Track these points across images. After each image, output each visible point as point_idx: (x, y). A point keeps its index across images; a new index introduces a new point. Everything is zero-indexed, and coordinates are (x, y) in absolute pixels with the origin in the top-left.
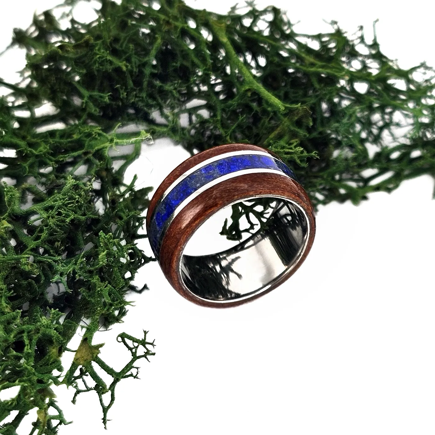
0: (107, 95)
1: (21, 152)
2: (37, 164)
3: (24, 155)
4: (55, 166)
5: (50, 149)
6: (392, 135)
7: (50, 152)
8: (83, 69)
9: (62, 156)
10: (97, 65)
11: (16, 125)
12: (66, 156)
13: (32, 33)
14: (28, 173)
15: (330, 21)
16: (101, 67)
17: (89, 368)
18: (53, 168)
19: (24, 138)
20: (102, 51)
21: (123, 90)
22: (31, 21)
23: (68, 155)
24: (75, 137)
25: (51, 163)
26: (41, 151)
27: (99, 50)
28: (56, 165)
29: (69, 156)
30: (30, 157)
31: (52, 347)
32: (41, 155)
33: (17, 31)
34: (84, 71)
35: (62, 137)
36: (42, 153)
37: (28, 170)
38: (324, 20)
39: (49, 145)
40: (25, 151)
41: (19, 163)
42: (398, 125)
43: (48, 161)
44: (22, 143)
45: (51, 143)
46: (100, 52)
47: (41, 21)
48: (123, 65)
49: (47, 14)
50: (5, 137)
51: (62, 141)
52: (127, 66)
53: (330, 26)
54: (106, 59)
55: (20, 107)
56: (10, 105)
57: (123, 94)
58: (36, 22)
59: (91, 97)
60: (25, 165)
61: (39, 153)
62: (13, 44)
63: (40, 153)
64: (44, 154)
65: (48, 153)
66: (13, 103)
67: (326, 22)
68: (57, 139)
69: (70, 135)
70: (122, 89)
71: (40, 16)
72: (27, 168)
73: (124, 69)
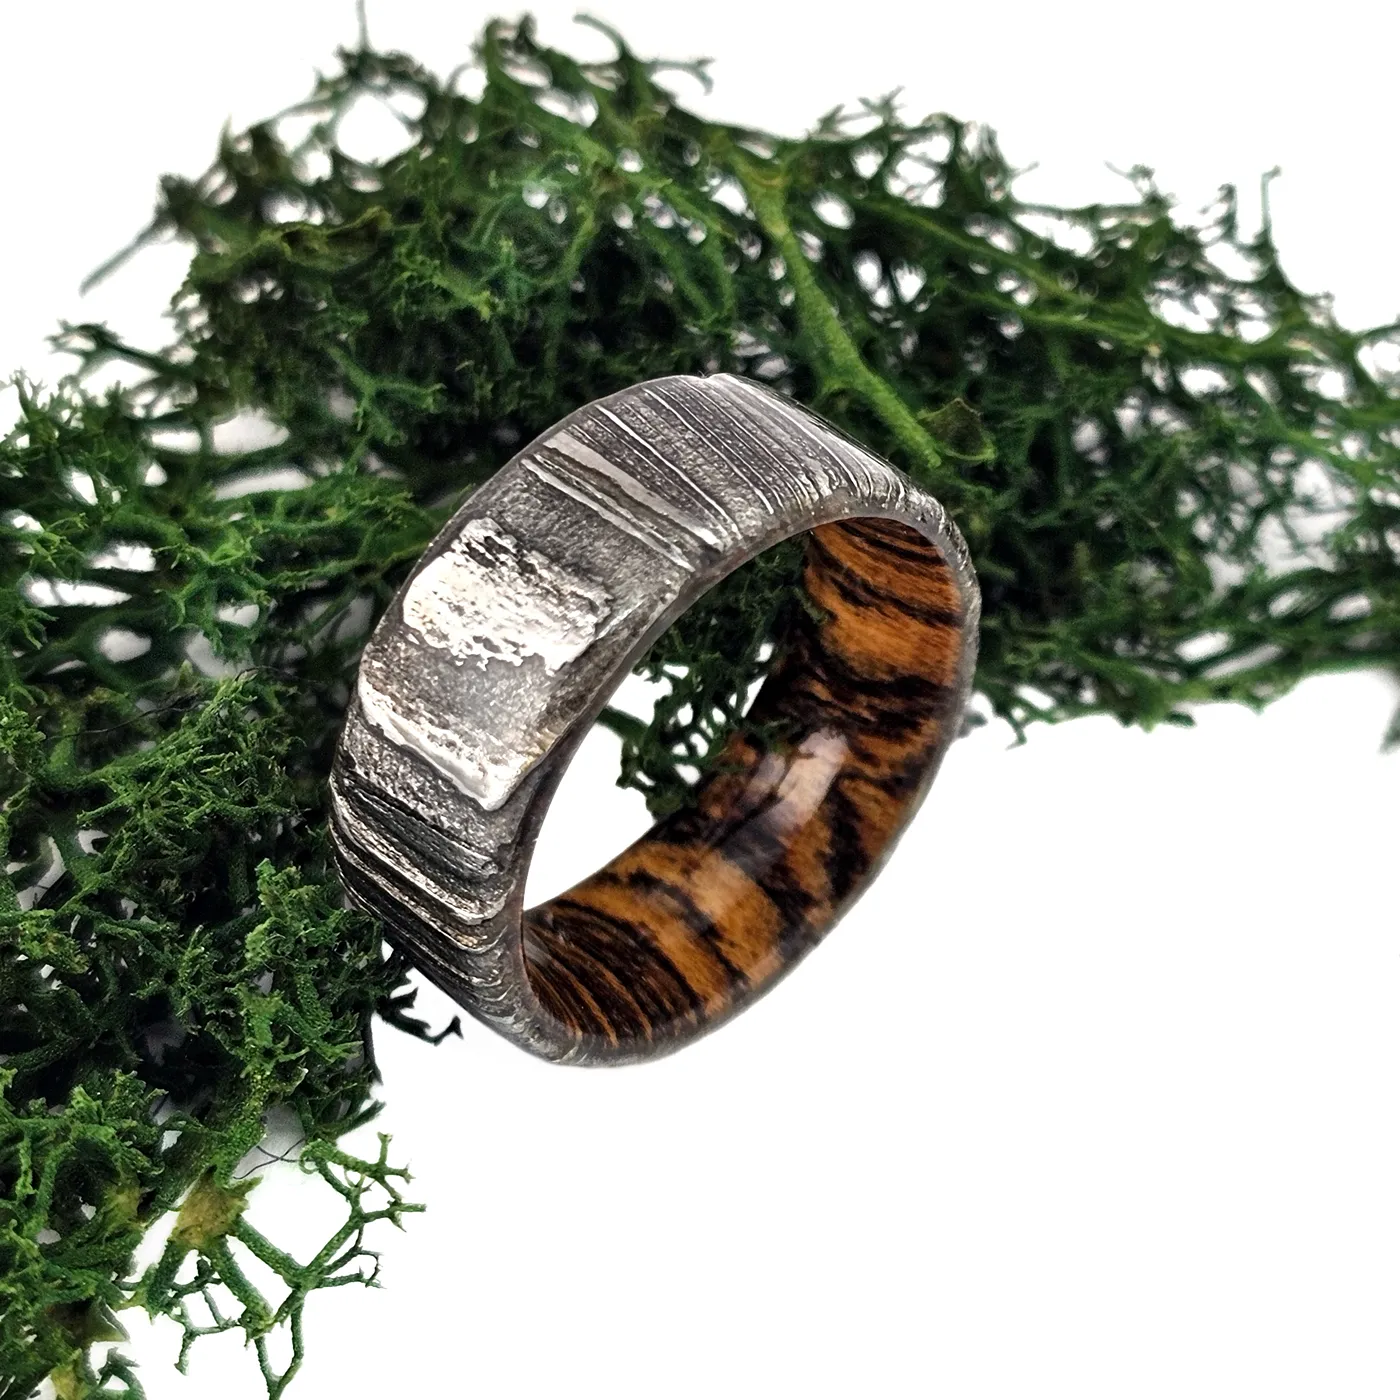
0: (430, 391)
1: (165, 557)
2: (212, 594)
3: (173, 566)
4: (265, 603)
5: (255, 549)
6: (1291, 534)
7: (254, 561)
8: (359, 312)
9: (290, 574)
10: (403, 301)
11: (154, 475)
12: (301, 574)
13: (215, 193)
14: (185, 621)
15: (1128, 169)
16: (414, 308)
17: (219, 1255)
18: (261, 610)
19: (176, 513)
20: (420, 258)
21: (483, 375)
22: (212, 155)
23: (307, 572)
24: (334, 515)
25: (254, 593)
26: (226, 556)
27: (410, 254)
28: (269, 601)
29: (310, 574)
30: (195, 573)
31: (115, 1188)
32: (227, 568)
33: (172, 184)
34: (362, 318)
35: (292, 513)
36: (228, 561)
37: (183, 611)
38: (1109, 166)
39: (251, 538)
40: (179, 555)
41: (158, 591)
42: (1309, 504)
43: (245, 587)
44: (172, 530)
45: (256, 532)
46: (413, 262)
47: (242, 156)
48: (480, 301)
49: (261, 136)
50: (120, 511)
51: (292, 526)
52: (493, 307)
53: (1129, 183)
54: (431, 284)
55: (170, 421)
56: (139, 412)
57: (481, 387)
58: (228, 158)
59: (381, 397)
60: (175, 597)
61: (219, 563)
62: (159, 224)
63: (223, 562)
64: (237, 566)
65: (248, 563)
66: (148, 407)
67: (1116, 171)
68: (277, 521)
69: (316, 512)
70: (479, 372)
71: (238, 139)
72: (182, 605)
73: (485, 313)
